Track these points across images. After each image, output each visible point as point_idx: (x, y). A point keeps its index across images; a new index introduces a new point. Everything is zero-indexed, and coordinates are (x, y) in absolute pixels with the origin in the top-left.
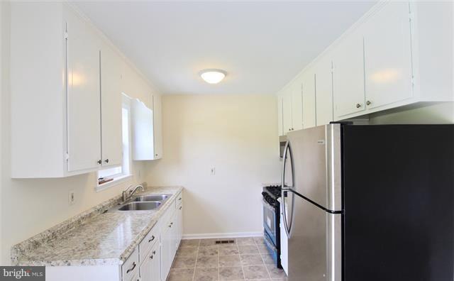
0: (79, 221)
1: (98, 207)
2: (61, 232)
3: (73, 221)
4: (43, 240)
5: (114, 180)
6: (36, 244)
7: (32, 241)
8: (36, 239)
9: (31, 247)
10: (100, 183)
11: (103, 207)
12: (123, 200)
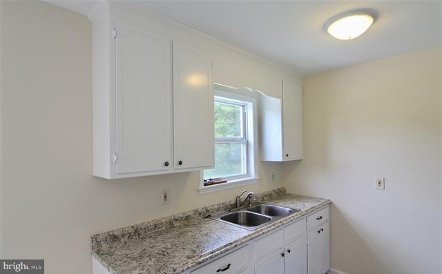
0: (171, 223)
1: (200, 210)
2: (146, 229)
3: (163, 221)
4: (123, 236)
5: (228, 182)
6: (114, 238)
7: (111, 234)
8: (116, 233)
9: (108, 239)
10: (205, 185)
11: (207, 211)
12: (237, 207)
